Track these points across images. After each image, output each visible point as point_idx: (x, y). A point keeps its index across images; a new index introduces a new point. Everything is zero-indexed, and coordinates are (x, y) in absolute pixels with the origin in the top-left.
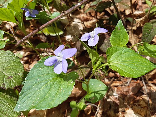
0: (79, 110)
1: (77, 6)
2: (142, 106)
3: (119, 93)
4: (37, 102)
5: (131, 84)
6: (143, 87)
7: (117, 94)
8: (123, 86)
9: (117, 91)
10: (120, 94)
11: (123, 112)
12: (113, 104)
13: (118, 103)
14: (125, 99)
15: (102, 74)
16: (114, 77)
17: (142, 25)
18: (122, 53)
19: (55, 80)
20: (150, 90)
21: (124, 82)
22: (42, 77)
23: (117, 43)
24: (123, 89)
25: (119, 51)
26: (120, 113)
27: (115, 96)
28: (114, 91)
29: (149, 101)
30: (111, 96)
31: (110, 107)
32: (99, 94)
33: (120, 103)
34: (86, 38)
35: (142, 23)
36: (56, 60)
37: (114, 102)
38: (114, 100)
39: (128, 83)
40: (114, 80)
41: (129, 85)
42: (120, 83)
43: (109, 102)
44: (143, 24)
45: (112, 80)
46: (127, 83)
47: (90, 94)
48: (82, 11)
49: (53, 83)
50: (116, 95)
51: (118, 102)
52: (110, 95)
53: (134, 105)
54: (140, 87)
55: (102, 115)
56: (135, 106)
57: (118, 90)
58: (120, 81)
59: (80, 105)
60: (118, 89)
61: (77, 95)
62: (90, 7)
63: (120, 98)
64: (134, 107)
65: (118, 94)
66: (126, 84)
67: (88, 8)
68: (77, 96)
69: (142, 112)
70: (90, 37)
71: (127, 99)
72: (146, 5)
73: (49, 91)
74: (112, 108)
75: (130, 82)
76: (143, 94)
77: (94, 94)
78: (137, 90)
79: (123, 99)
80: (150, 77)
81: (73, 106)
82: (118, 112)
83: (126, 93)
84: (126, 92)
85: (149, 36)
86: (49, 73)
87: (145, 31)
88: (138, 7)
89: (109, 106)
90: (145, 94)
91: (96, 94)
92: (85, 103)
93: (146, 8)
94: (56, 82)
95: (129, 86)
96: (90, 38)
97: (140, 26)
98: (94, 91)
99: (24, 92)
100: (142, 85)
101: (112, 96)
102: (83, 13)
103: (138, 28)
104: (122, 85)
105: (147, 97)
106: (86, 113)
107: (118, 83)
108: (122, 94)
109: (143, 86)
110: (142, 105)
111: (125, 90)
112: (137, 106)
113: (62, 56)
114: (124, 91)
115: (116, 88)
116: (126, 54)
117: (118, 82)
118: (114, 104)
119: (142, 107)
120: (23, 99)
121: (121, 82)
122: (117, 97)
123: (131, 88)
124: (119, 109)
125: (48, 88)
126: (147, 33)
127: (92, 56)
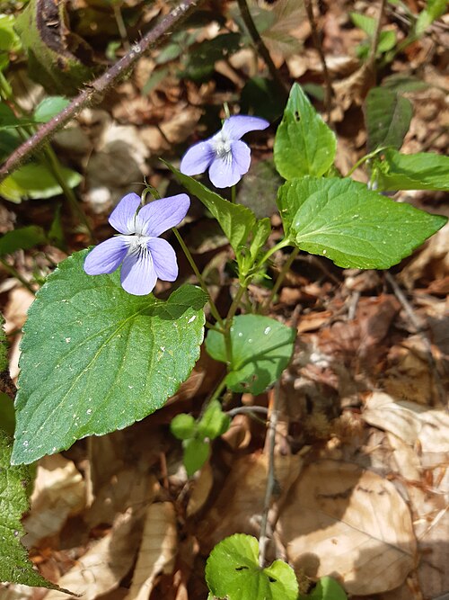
0: (207, 440)
1: (132, 56)
2: (412, 373)
3: (329, 348)
4: (90, 411)
5: (362, 310)
6: (403, 314)
7: (323, 356)
8: (338, 325)
9: (320, 345)
10: (334, 351)
11: (356, 410)
12: (316, 394)
13: (332, 383)
14: (353, 364)
15: (264, 296)
16: (298, 302)
17: (358, 101)
18: (329, 197)
19: (129, 327)
20: (426, 316)
21: (336, 312)
22: (79, 329)
23: (299, 169)
24: (340, 335)
25: (318, 193)
26: (348, 415)
27: (317, 364)
28: (309, 347)
29: (430, 354)
30: (305, 366)
31: (310, 406)
32: (271, 359)
33: (342, 380)
34: (200, 161)
35: (357, 92)
36: (124, 250)
37: (317, 383)
38: (316, 378)
39: (352, 309)
40: (301, 313)
41: (355, 317)
42: (324, 317)
43: (302, 388)
44: (363, 96)
45: (295, 314)
46: (347, 312)
47: (240, 369)
48: (128, 88)
49: (127, 339)
50: (318, 358)
51: (330, 379)
52: (299, 366)
53: (386, 377)
54: (391, 315)
55: (290, 438)
56: (391, 377)
57: (323, 341)
58: (322, 309)
59: (209, 422)
60: (321, 338)
61: (191, 391)
62: (158, 67)
63: (335, 366)
64: (387, 382)
65: (328, 354)
66: (344, 318)
67: (152, 76)
68: (190, 395)
69: (415, 391)
70: (212, 155)
71: (358, 361)
72: (354, 34)
73: (119, 368)
74: (318, 404)
75: (357, 307)
76: (407, 334)
77: (256, 365)
78: (383, 327)
79: (348, 365)
80: (416, 275)
81: (185, 432)
82: (340, 412)
83: (352, 345)
84: (352, 340)
85: (390, 133)
86: (99, 309)
87: (375, 117)
88: (328, 43)
89: (303, 401)
90: (414, 334)
91: (261, 364)
92: (224, 409)
93: (357, 43)
94: (133, 334)
95: (356, 321)
96: (215, 162)
97: (353, 104)
98: (249, 355)
99: (29, 395)
100: (397, 307)
101: (309, 366)
102: (132, 97)
103: (347, 113)
104: (332, 323)
105: (421, 339)
106: (233, 445)
107: (316, 318)
108: (339, 351)
109: (402, 308)
110: (410, 369)
111: (345, 336)
112: (395, 376)
113: (145, 229)
114: (343, 340)
115: (314, 338)
116: (341, 197)
117: (315, 315)
118: (318, 390)
119: (413, 377)
120: (34, 418)
121: (326, 313)
122: (325, 364)
123: (364, 324)
124: (339, 403)
125: (112, 358)
126: (380, 125)
127: (230, 226)
